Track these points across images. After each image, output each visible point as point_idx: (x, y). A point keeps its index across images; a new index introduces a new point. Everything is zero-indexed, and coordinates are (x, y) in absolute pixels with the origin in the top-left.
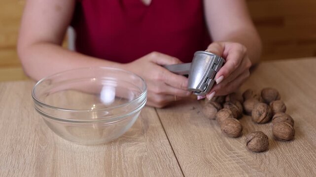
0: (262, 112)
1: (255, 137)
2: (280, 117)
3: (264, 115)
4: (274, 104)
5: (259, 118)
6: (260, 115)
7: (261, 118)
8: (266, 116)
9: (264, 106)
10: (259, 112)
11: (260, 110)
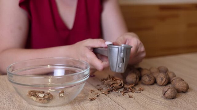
0: (163, 77)
1: (169, 89)
2: (176, 79)
3: (164, 79)
4: (168, 74)
5: (161, 81)
6: (162, 80)
7: (163, 82)
8: (166, 80)
9: (164, 74)
10: (161, 78)
11: (162, 77)
